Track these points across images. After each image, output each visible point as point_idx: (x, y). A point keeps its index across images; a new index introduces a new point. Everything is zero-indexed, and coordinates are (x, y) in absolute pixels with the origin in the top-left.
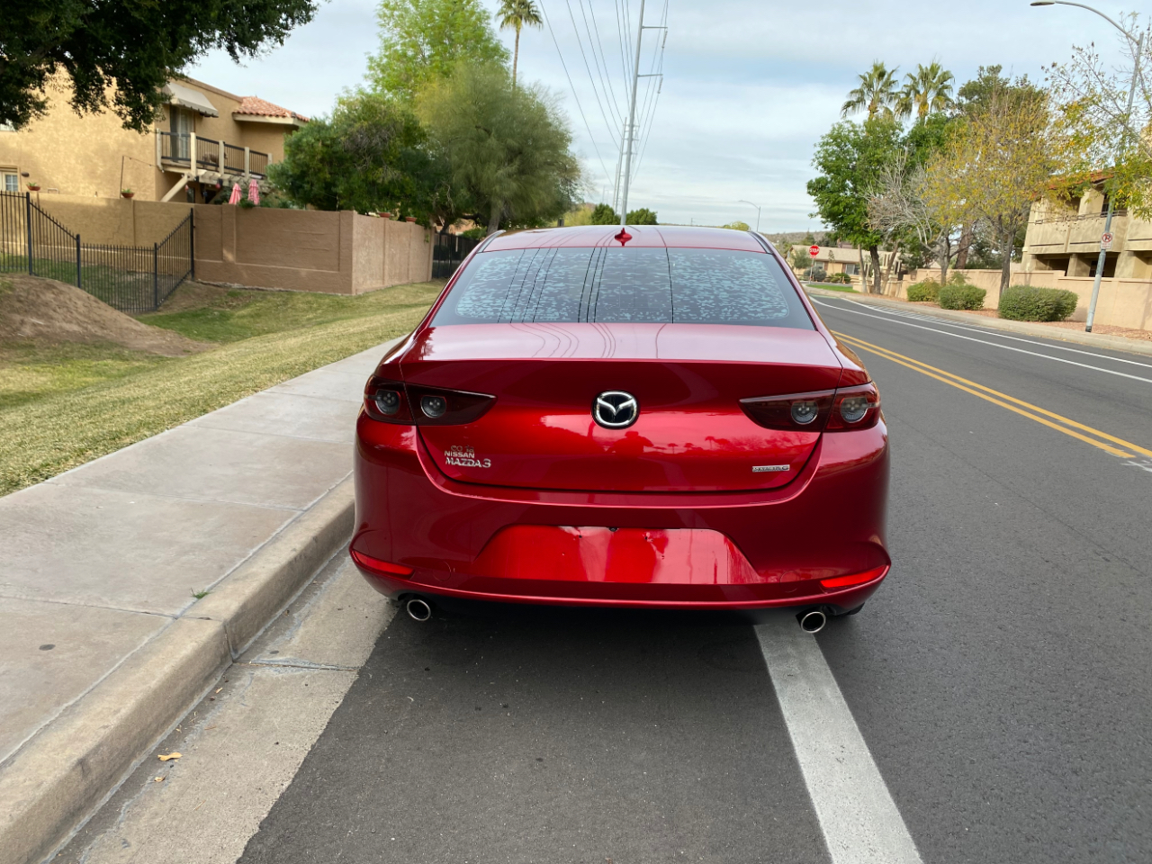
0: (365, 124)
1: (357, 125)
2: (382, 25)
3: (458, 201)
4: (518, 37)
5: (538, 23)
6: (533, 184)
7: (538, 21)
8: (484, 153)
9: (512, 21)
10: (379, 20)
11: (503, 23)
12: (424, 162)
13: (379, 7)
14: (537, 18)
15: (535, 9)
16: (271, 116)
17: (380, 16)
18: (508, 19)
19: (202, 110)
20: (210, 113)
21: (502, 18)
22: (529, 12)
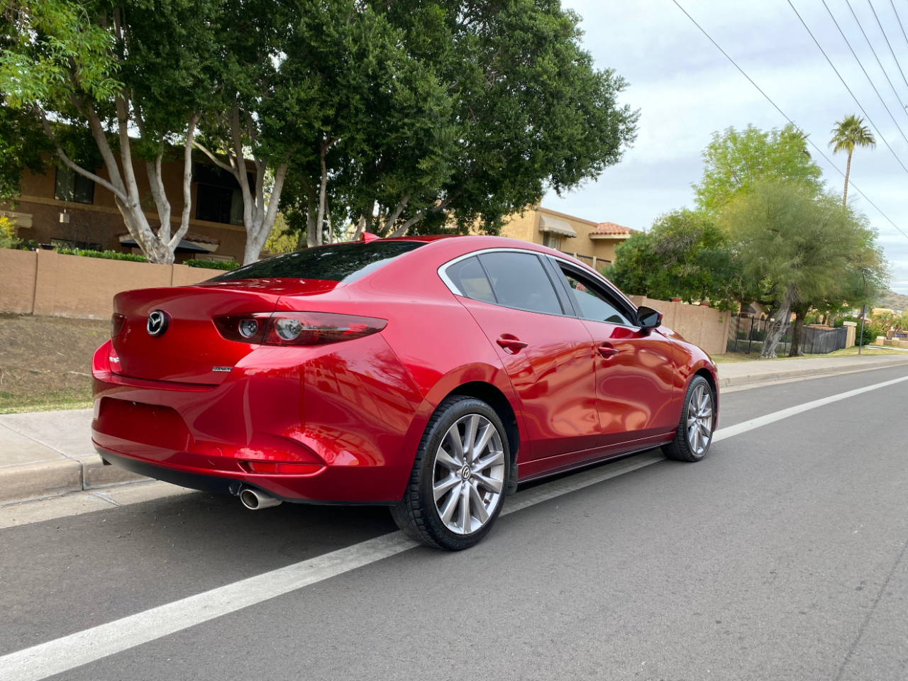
0: (671, 232)
1: (665, 234)
2: (707, 162)
3: (748, 289)
4: (850, 157)
5: (870, 144)
6: (822, 273)
7: (871, 141)
8: (772, 249)
9: (844, 145)
10: (704, 158)
11: (836, 148)
12: (724, 260)
13: (707, 149)
14: (870, 140)
15: (868, 133)
16: (615, 234)
17: (705, 155)
18: (840, 144)
19: (566, 234)
20: (571, 235)
21: (835, 144)
22: (862, 136)
